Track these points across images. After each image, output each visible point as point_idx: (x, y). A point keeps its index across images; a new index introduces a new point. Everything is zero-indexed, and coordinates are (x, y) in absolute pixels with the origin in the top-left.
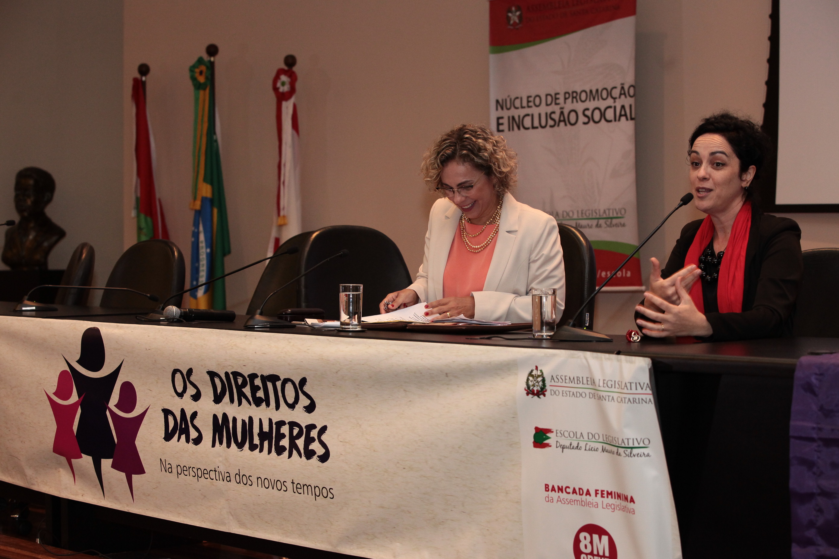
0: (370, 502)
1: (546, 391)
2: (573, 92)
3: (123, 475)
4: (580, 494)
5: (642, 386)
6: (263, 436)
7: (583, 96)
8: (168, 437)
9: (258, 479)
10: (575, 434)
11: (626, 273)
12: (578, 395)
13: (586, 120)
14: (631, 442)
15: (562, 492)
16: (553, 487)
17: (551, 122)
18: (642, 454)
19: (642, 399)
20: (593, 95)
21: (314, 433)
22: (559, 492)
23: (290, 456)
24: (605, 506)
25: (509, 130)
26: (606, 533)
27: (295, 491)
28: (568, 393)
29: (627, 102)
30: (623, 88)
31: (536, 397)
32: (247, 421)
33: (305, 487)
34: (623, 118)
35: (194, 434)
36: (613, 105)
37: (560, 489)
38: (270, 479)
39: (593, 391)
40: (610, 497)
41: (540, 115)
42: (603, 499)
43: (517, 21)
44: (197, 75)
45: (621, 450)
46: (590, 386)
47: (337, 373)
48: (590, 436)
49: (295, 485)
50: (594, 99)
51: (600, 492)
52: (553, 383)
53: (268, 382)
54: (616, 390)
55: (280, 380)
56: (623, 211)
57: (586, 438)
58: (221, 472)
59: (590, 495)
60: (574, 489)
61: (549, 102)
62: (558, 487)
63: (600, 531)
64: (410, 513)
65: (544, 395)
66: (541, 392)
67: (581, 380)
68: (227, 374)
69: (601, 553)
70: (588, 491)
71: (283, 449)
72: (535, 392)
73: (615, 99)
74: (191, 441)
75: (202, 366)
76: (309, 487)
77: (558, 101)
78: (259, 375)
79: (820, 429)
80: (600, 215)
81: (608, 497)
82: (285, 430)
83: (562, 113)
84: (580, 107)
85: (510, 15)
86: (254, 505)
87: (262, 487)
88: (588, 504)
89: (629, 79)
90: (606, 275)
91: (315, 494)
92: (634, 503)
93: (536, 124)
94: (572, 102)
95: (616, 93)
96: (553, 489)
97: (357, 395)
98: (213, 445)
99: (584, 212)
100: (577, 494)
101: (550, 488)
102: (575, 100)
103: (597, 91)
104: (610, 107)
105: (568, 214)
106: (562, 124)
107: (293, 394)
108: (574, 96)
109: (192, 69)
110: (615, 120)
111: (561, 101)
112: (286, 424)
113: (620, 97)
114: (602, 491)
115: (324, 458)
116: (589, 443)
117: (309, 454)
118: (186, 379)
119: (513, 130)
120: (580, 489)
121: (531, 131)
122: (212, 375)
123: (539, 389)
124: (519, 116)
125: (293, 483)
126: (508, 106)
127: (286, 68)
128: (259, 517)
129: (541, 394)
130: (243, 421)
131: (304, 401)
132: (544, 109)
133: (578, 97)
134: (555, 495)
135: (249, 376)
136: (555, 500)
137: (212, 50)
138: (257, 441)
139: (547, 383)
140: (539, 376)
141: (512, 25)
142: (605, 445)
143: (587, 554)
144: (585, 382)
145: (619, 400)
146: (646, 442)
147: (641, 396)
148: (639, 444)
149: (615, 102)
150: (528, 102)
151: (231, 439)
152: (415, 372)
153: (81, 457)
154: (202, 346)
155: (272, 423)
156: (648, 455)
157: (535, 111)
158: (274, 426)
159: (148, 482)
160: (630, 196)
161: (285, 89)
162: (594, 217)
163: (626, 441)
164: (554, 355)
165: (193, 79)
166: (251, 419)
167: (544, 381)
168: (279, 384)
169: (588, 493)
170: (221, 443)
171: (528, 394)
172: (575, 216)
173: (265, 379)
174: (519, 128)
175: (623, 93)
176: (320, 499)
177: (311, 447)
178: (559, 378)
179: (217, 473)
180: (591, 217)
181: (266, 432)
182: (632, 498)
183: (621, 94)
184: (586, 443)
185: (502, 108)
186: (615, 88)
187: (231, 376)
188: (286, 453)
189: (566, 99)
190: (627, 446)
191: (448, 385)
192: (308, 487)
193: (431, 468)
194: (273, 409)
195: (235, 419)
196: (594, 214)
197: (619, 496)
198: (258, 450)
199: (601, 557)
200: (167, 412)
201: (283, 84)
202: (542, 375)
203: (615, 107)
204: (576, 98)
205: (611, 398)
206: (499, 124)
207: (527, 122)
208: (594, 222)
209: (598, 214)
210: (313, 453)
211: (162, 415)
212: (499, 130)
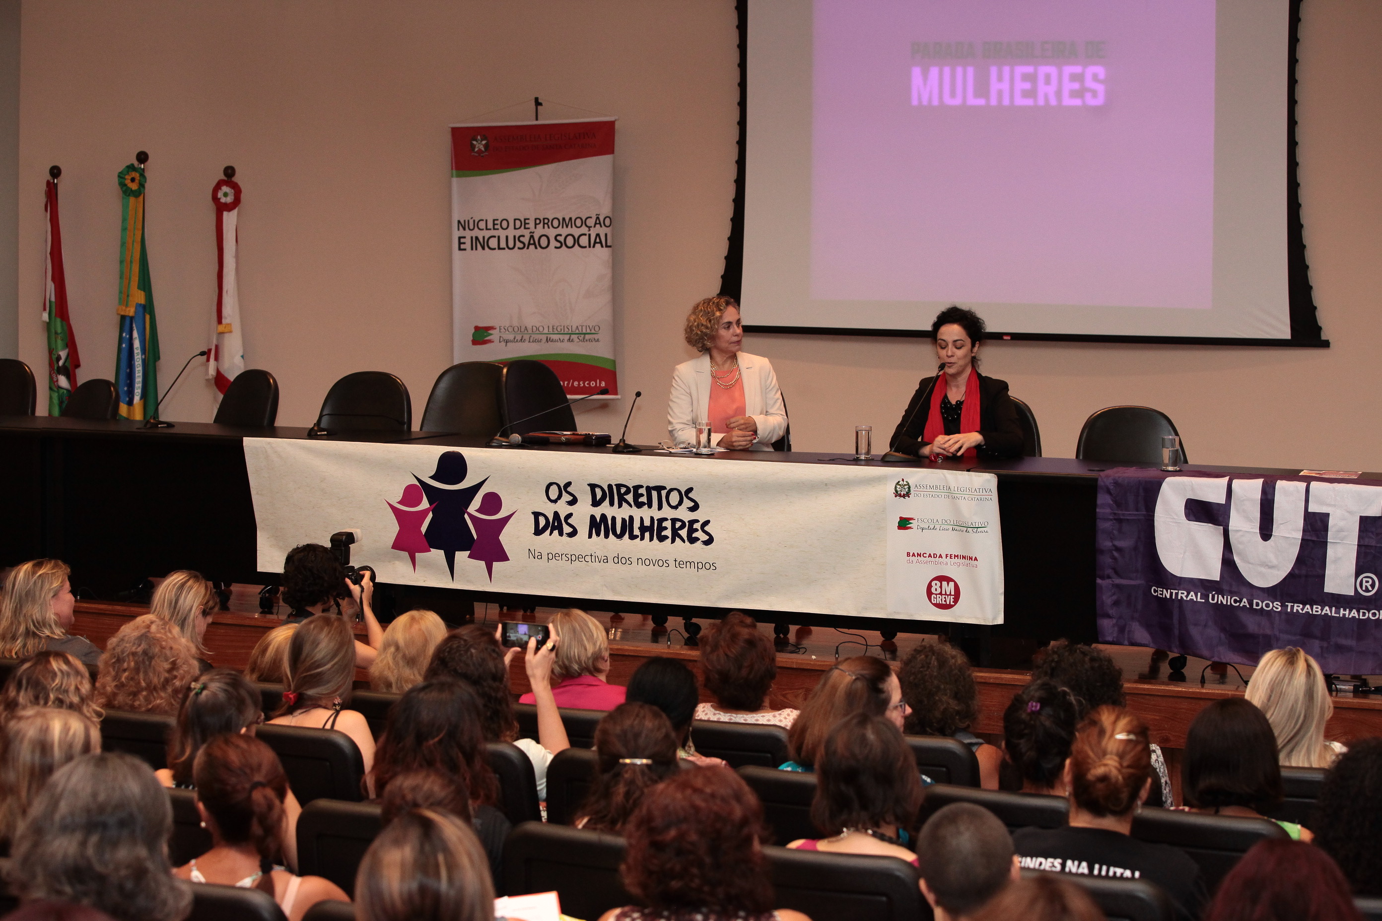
0: (751, 570)
2: (544, 219)
4: (934, 557)
5: (986, 490)
6: (643, 529)
7: (556, 223)
8: (538, 532)
9: (638, 560)
10: (932, 520)
11: (600, 383)
12: (936, 496)
13: (558, 245)
14: (977, 524)
15: (921, 557)
16: (914, 554)
17: (519, 245)
18: (983, 531)
20: (565, 222)
21: (697, 526)
22: (918, 557)
23: (673, 541)
24: (952, 564)
25: (472, 249)
26: (952, 580)
27: (677, 565)
28: (928, 495)
29: (602, 231)
30: (598, 218)
31: (902, 498)
32: (627, 519)
33: (688, 563)
34: (598, 246)
35: (567, 529)
36: (587, 233)
37: (919, 555)
38: (652, 560)
39: (947, 494)
40: (956, 558)
41: (507, 237)
42: (951, 559)
43: (483, 149)
44: (128, 182)
45: (970, 530)
46: (946, 491)
47: (724, 484)
48: (944, 522)
49: (677, 563)
50: (567, 226)
51: (949, 556)
52: (916, 489)
53: (653, 490)
54: (967, 493)
55: (666, 489)
56: (597, 329)
57: (940, 523)
58: (597, 556)
59: (942, 558)
60: (930, 554)
61: (517, 226)
62: (918, 554)
63: (948, 580)
64: (787, 576)
65: (909, 497)
66: (908, 495)
67: (939, 487)
68: (610, 486)
70: (940, 555)
71: (666, 537)
73: (589, 227)
74: (565, 535)
75: (583, 480)
76: (692, 563)
77: (527, 226)
78: (645, 486)
79: (1115, 514)
80: (572, 331)
81: (955, 558)
82: (667, 524)
83: (532, 237)
84: (551, 233)
85: (475, 142)
86: (632, 578)
87: (642, 565)
88: (940, 563)
89: (605, 211)
90: (579, 384)
91: (698, 567)
92: (977, 561)
93: (503, 245)
94: (544, 228)
95: (590, 222)
97: (741, 499)
98: (590, 536)
99: (555, 327)
100: (932, 557)
101: (911, 554)
102: (546, 226)
103: (570, 219)
104: (585, 235)
105: (538, 329)
106: (532, 247)
107: (678, 499)
108: (546, 222)
109: (121, 176)
110: (590, 247)
111: (531, 225)
112: (670, 519)
113: (595, 226)
114: (951, 555)
115: (709, 541)
116: (943, 526)
117: (693, 540)
118: (563, 490)
119: (476, 249)
120: (934, 554)
121: (497, 251)
122: (593, 487)
124: (484, 237)
126: (471, 227)
127: (226, 179)
128: (636, 586)
130: (624, 520)
131: (688, 504)
132: (511, 232)
133: (550, 224)
134: (915, 559)
135: (633, 487)
136: (915, 562)
137: (143, 157)
138: (637, 532)
140: (905, 485)
141: (476, 152)
142: (954, 527)
143: (936, 594)
144: (942, 488)
145: (970, 499)
146: (988, 523)
148: (983, 525)
149: (590, 230)
150: (494, 224)
151: (609, 532)
152: (798, 483)
154: (583, 466)
155: (654, 520)
156: (987, 532)
157: (502, 234)
158: (656, 522)
160: (605, 315)
161: (229, 199)
162: (566, 332)
163: (974, 524)
164: (917, 472)
165: (122, 185)
166: (631, 518)
167: (909, 488)
168: (664, 493)
169: (941, 556)
170: (598, 534)
171: (896, 496)
172: (546, 331)
173: (649, 489)
174: (483, 248)
175: (598, 222)
176: (702, 571)
177: (694, 535)
178: (921, 486)
179: (593, 558)
180: (562, 332)
181: (647, 526)
182: (976, 558)
183: (596, 224)
184: (940, 526)
185: (464, 229)
186: (591, 217)
188: (669, 540)
189: (536, 224)
190: (974, 526)
191: (826, 491)
192: (690, 563)
193: (810, 545)
194: (655, 509)
195: (614, 519)
196: (566, 330)
197: (964, 557)
198: (639, 539)
199: (948, 595)
200: (537, 515)
201: (226, 195)
202: (908, 484)
203: (590, 235)
204: (547, 224)
205: (963, 498)
206: (460, 243)
207: (493, 243)
208: (567, 337)
209: (570, 330)
210: (697, 539)
211: (533, 517)
212: (460, 249)
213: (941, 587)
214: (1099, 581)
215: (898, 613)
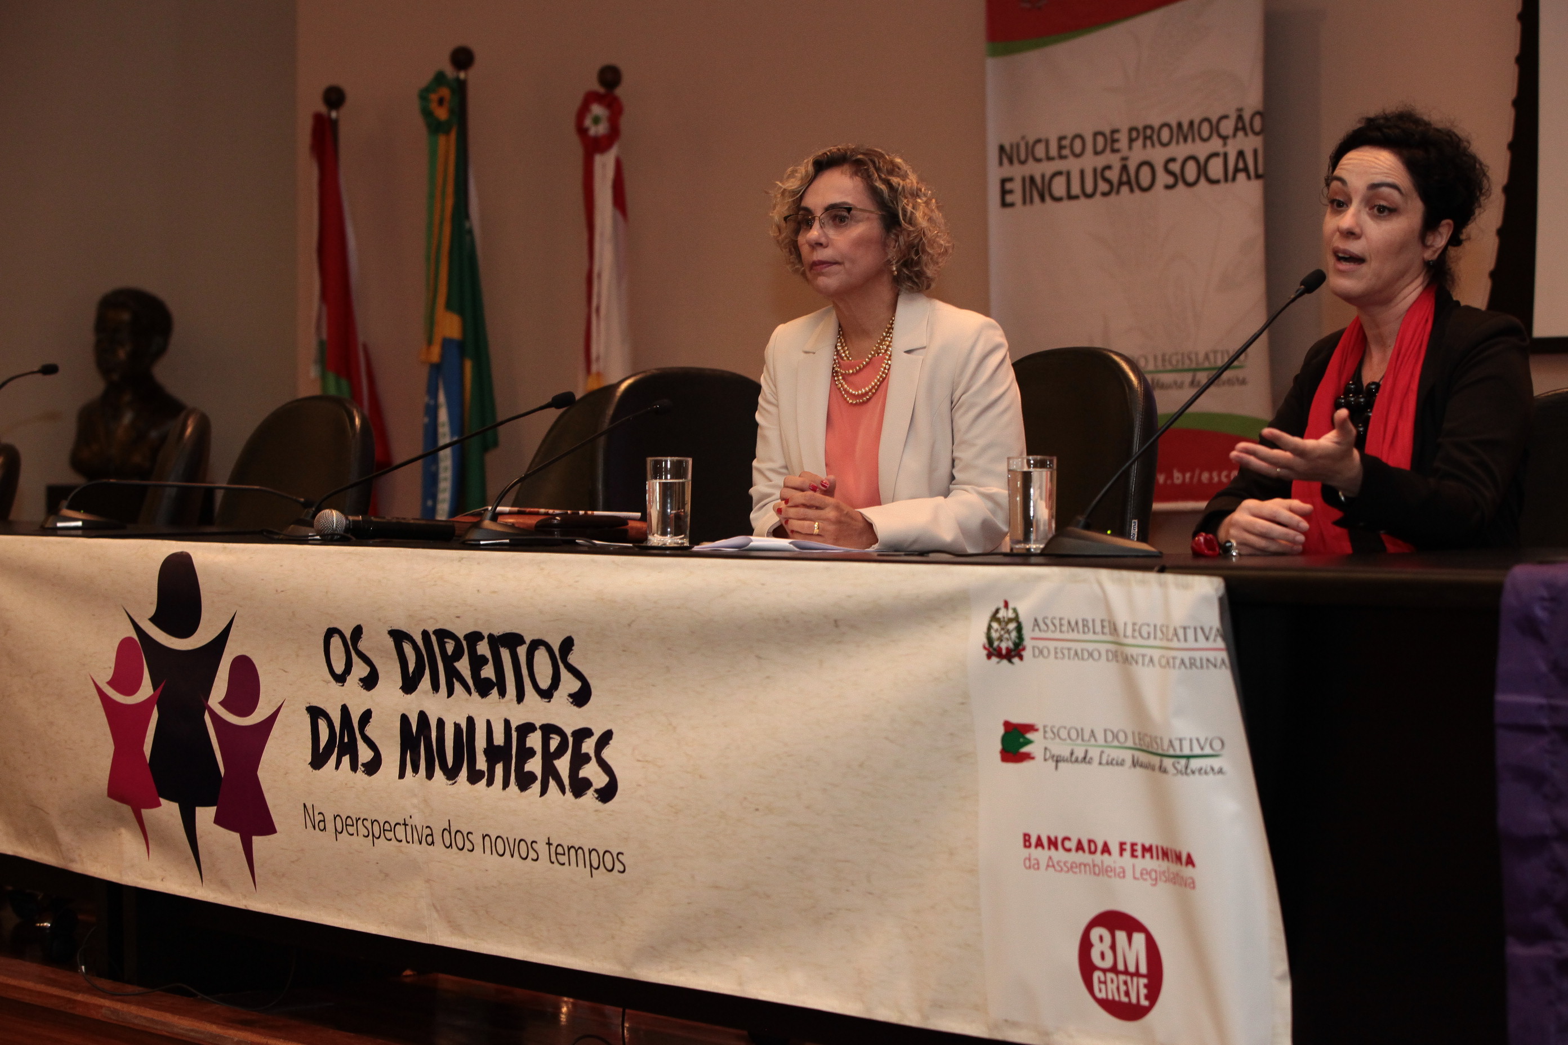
0: (693, 877)
1: (1024, 649)
2: (1145, 128)
3: (235, 837)
4: (1091, 852)
5: (1207, 632)
6: (494, 754)
7: (1165, 135)
8: (318, 761)
9: (484, 838)
10: (1080, 733)
12: (1086, 655)
13: (1170, 180)
14: (1186, 745)
15: (1056, 848)
16: (1039, 839)
17: (1103, 187)
18: (1209, 769)
19: (1208, 660)
20: (1184, 132)
21: (588, 746)
22: (1049, 848)
23: (544, 791)
24: (1138, 875)
25: (1024, 202)
26: (1140, 928)
27: (554, 859)
28: (1066, 652)
29: (1249, 143)
30: (1240, 118)
31: (1005, 662)
32: (464, 726)
33: (572, 851)
34: (1241, 176)
35: (365, 754)
36: (1221, 150)
37: (1053, 843)
38: (507, 838)
39: (1113, 647)
40: (1147, 855)
41: (1082, 173)
42: (1134, 860)
44: (433, 105)
45: (1168, 763)
46: (1108, 638)
47: (629, 625)
48: (1110, 737)
49: (553, 849)
50: (1185, 140)
51: (1128, 847)
52: (1037, 634)
53: (502, 647)
54: (1158, 643)
55: (524, 643)
57: (1101, 740)
58: (415, 826)
59: (1110, 853)
60: (1079, 842)
61: (1100, 148)
62: (1049, 838)
64: (768, 897)
65: (1021, 658)
66: (1015, 652)
67: (1090, 625)
68: (425, 634)
69: (1132, 969)
70: (1106, 845)
71: (531, 778)
72: (1004, 652)
73: (1224, 138)
74: (361, 768)
75: (379, 620)
76: (580, 851)
77: (1116, 146)
78: (486, 634)
80: (1197, 364)
81: (1143, 856)
82: (534, 740)
83: (1124, 168)
84: (1158, 155)
86: (477, 888)
87: (492, 854)
88: (1106, 871)
89: (1253, 99)
90: (1211, 478)
91: (591, 866)
92: (1193, 865)
93: (1076, 189)
94: (1145, 146)
95: (1227, 127)
96: (1039, 843)
97: (668, 669)
98: (402, 775)
99: (1167, 357)
100: (1084, 851)
101: (1033, 841)
102: (1148, 143)
103: (1191, 123)
104: (1216, 155)
106: (1125, 189)
107: (550, 671)
108: (1146, 134)
109: (424, 95)
110: (1226, 180)
111: (1123, 143)
112: (540, 728)
113: (1235, 135)
114: (1133, 845)
115: (607, 794)
116: (1107, 751)
117: (580, 787)
118: (351, 648)
119: (1031, 202)
120: (1090, 841)
121: (1066, 204)
122: (399, 637)
123: (1011, 645)
124: (1043, 177)
125: (549, 844)
126: (1023, 157)
127: (601, 90)
128: (487, 912)
129: (1014, 656)
130: (457, 727)
131: (569, 684)
132: (1090, 162)
133: (1155, 138)
134: (1041, 855)
135: (466, 637)
136: (1043, 864)
137: (463, 58)
138: (482, 764)
139: (1027, 633)
140: (1010, 620)
142: (1137, 754)
144: (1098, 629)
145: (1164, 662)
146: (1217, 745)
147: (1205, 655)
148: (1202, 749)
149: (1225, 144)
150: (1061, 147)
151: (435, 761)
152: (776, 620)
153: (159, 805)
154: (380, 581)
155: (511, 728)
156: (1221, 771)
157: (1073, 165)
158: (514, 734)
159: (282, 849)
161: (599, 130)
162: (1186, 366)
163: (1177, 744)
164: (1039, 578)
165: (427, 113)
166: (470, 721)
167: (1019, 629)
168: (522, 651)
169: (1106, 849)
170: (416, 769)
171: (989, 656)
172: (1151, 367)
173: (496, 642)
174: (1042, 199)
175: (1241, 126)
176: (600, 874)
177: (583, 773)
178: (1049, 622)
179: (409, 828)
180: (1180, 366)
181: (499, 746)
182: (1189, 856)
183: (1236, 129)
184: (1100, 749)
185: (1011, 162)
186: (1226, 117)
187: (433, 638)
188: (537, 786)
189: (1131, 141)
190: (1178, 753)
191: (840, 642)
192: (576, 851)
193: (808, 807)
194: (512, 700)
195: (441, 723)
196: (1187, 362)
197: (1165, 854)
198: (484, 781)
199: (1132, 975)
200: (315, 713)
201: (596, 120)
202: (1016, 619)
203: (1225, 155)
204: (1151, 138)
205: (1147, 659)
206: (1004, 192)
207: (1059, 187)
208: (1187, 377)
209: (1194, 362)
210: (587, 784)
211: (307, 719)
212: (1004, 204)
213: (1113, 947)
214: (1516, 950)
215: (1015, 1025)
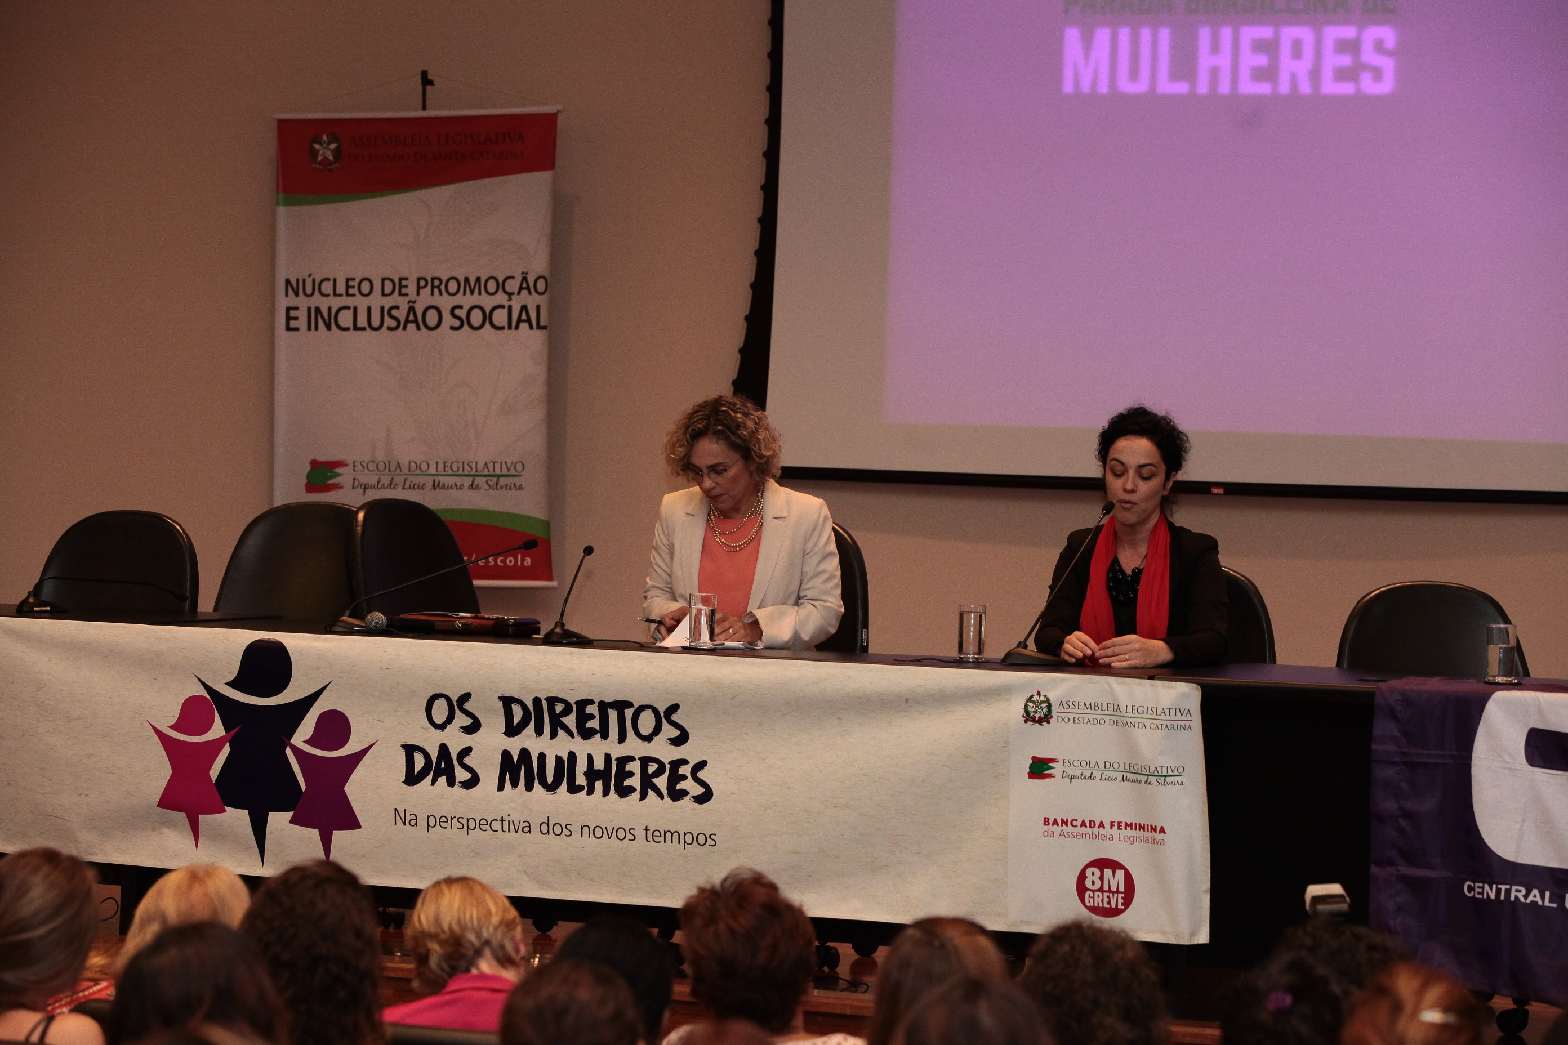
0: (776, 847)
1: (1051, 718)
2: (433, 279)
3: (314, 834)
4: (1090, 827)
5: (1182, 712)
6: (592, 774)
7: (453, 286)
8: (412, 779)
9: (582, 828)
10: (1088, 763)
11: (523, 561)
12: (1095, 721)
13: (457, 323)
14: (1165, 770)
15: (1067, 825)
16: (1055, 820)
17: (389, 322)
18: (1176, 782)
19: (1181, 726)
20: (468, 286)
21: (685, 770)
22: (1062, 825)
23: (643, 798)
24: (1122, 838)
25: (309, 328)
26: (1121, 866)
27: (650, 838)
28: (1082, 720)
29: (531, 301)
30: (525, 279)
31: (1037, 724)
32: (565, 757)
33: (668, 835)
34: (524, 326)
35: (462, 775)
36: (507, 304)
37: (1065, 822)
38: (606, 827)
39: (1115, 718)
40: (1129, 828)
41: (369, 309)
42: (1120, 831)
43: (331, 158)
45: (1152, 779)
46: (1112, 713)
47: (733, 698)
48: (1108, 765)
49: (650, 833)
50: (472, 293)
51: (1116, 824)
53: (610, 709)
54: (1149, 716)
55: (634, 707)
56: (519, 467)
57: (1102, 767)
58: (513, 821)
59: (1104, 828)
60: (1083, 821)
61: (387, 291)
62: (1062, 820)
63: (1114, 865)
64: (837, 857)
65: (1049, 722)
66: (1046, 718)
67: (1100, 706)
68: (537, 701)
69: (1114, 889)
70: (1101, 823)
71: (631, 790)
72: (1037, 719)
73: (510, 295)
74: (457, 784)
75: (491, 690)
76: (676, 834)
77: (404, 291)
78: (597, 701)
79: (1403, 754)
80: (476, 471)
81: (1126, 829)
82: (634, 767)
83: (412, 309)
84: (445, 303)
85: (317, 146)
86: (572, 859)
87: (589, 837)
88: (1101, 837)
89: (538, 265)
90: (487, 562)
91: (685, 842)
92: (1165, 833)
93: (362, 321)
94: (432, 294)
95: (512, 286)
96: (1055, 822)
97: (760, 725)
98: (501, 787)
99: (448, 464)
100: (1086, 827)
101: (1051, 821)
102: (436, 291)
103: (478, 279)
104: (503, 307)
105: (418, 467)
106: (411, 327)
107: (652, 723)
108: (436, 285)
110: (510, 327)
111: (411, 289)
112: (639, 759)
113: (519, 293)
114: (1119, 823)
115: (705, 797)
116: (1106, 773)
117: (677, 795)
118: (456, 707)
119: (316, 329)
120: (1090, 822)
121: (352, 333)
122: (507, 702)
123: (1042, 715)
124: (330, 309)
125: (647, 830)
126: (309, 291)
128: (579, 874)
129: (1044, 722)
130: (559, 760)
131: (669, 731)
132: (376, 301)
133: (443, 287)
134: (1057, 829)
135: (577, 703)
136: (1057, 834)
138: (581, 780)
139: (1054, 709)
140: (1043, 702)
141: (320, 163)
142: (1125, 775)
143: (1093, 891)
144: (1105, 707)
145: (1153, 727)
146: (1181, 770)
147: (1179, 723)
148: (1173, 772)
149: (510, 299)
150: (348, 287)
151: (534, 779)
152: (860, 698)
153: (225, 811)
154: (492, 665)
155: (611, 759)
156: (1182, 784)
157: (361, 303)
158: (614, 764)
159: (366, 839)
160: (535, 444)
162: (466, 473)
163: (1160, 770)
164: (1064, 680)
166: (572, 756)
167: (1049, 707)
168: (629, 713)
169: (1102, 825)
170: (515, 784)
171: (1026, 721)
172: (432, 470)
173: (604, 707)
174: (328, 327)
175: (524, 285)
176: (692, 849)
177: (680, 786)
178: (1070, 704)
179: (506, 824)
180: (461, 472)
181: (599, 771)
182: (1162, 828)
183: (521, 288)
184: (1101, 772)
185: (297, 294)
186: (513, 278)
187: (544, 703)
188: (636, 795)
189: (419, 288)
190: (1160, 774)
191: (906, 711)
192: (672, 834)
193: (877, 805)
194: (613, 742)
195: (542, 757)
196: (467, 468)
197: (1142, 827)
198: (585, 792)
199: (1113, 893)
200: (410, 750)
202: (1048, 701)
203: (510, 308)
204: (438, 287)
205: (1141, 725)
206: (289, 318)
207: (346, 318)
208: (468, 481)
209: (474, 469)
210: (684, 793)
211: (402, 753)
212: (288, 328)
213: (1101, 878)
214: (1374, 869)
215: (1028, 923)
